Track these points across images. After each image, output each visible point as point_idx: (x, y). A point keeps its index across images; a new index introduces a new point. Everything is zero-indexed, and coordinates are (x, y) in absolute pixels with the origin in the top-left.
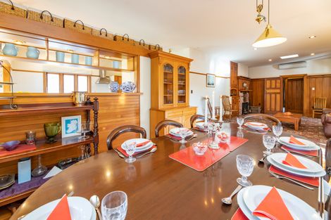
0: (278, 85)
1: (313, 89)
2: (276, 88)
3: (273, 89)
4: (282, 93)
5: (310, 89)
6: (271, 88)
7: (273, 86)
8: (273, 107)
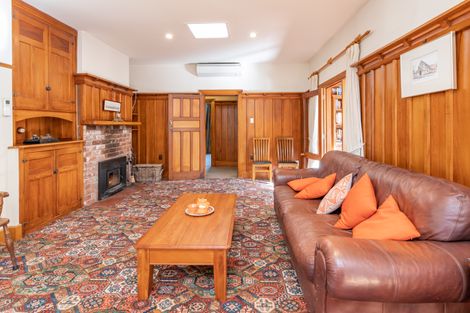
0: (196, 112)
1: (252, 120)
2: (191, 118)
3: (187, 119)
4: (203, 130)
5: (247, 120)
6: (181, 118)
7: (186, 113)
8: (186, 163)
